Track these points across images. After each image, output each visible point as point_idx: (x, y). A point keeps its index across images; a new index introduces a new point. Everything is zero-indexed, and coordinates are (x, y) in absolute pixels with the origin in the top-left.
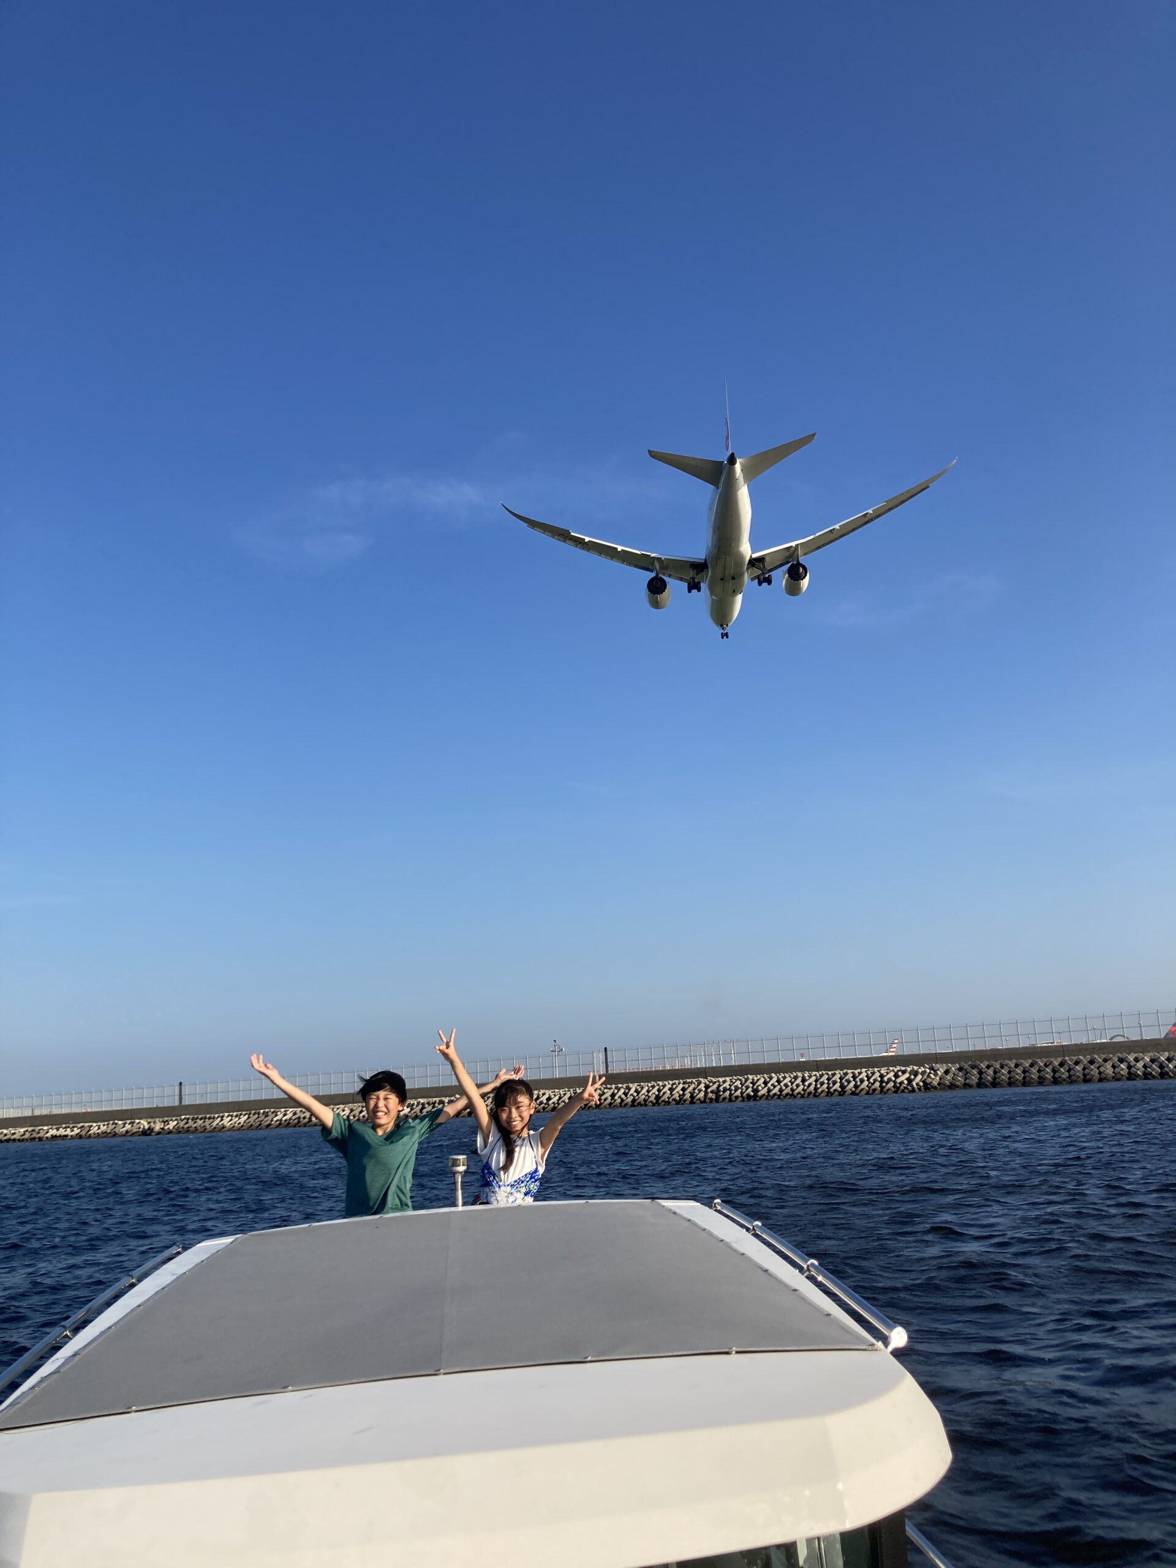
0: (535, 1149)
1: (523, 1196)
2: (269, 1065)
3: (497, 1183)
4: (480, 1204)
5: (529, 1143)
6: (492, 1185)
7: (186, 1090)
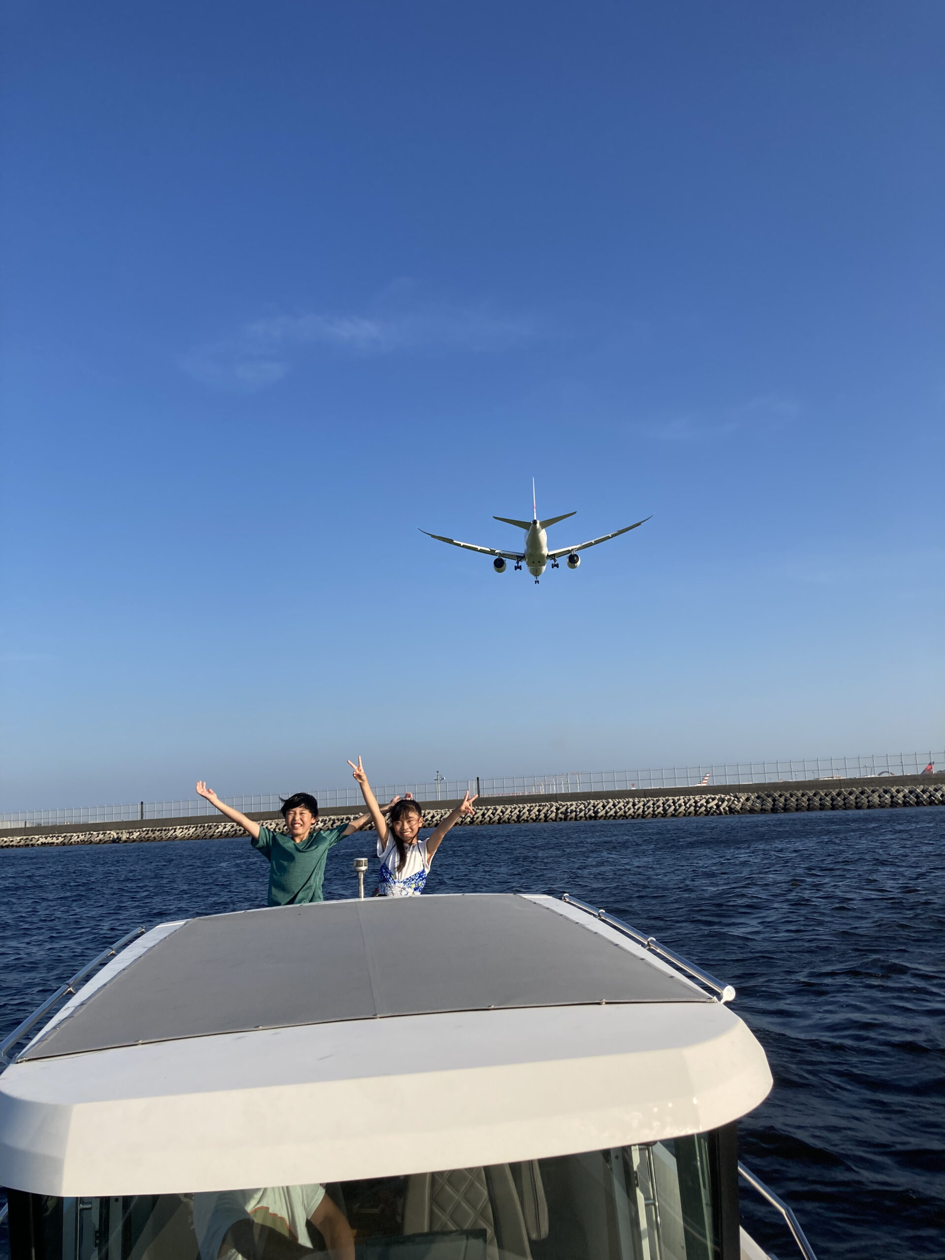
0: (423, 854)
1: (413, 891)
2: (211, 791)
3: (393, 880)
4: (379, 896)
5: (418, 850)
6: (389, 881)
7: (146, 807)
